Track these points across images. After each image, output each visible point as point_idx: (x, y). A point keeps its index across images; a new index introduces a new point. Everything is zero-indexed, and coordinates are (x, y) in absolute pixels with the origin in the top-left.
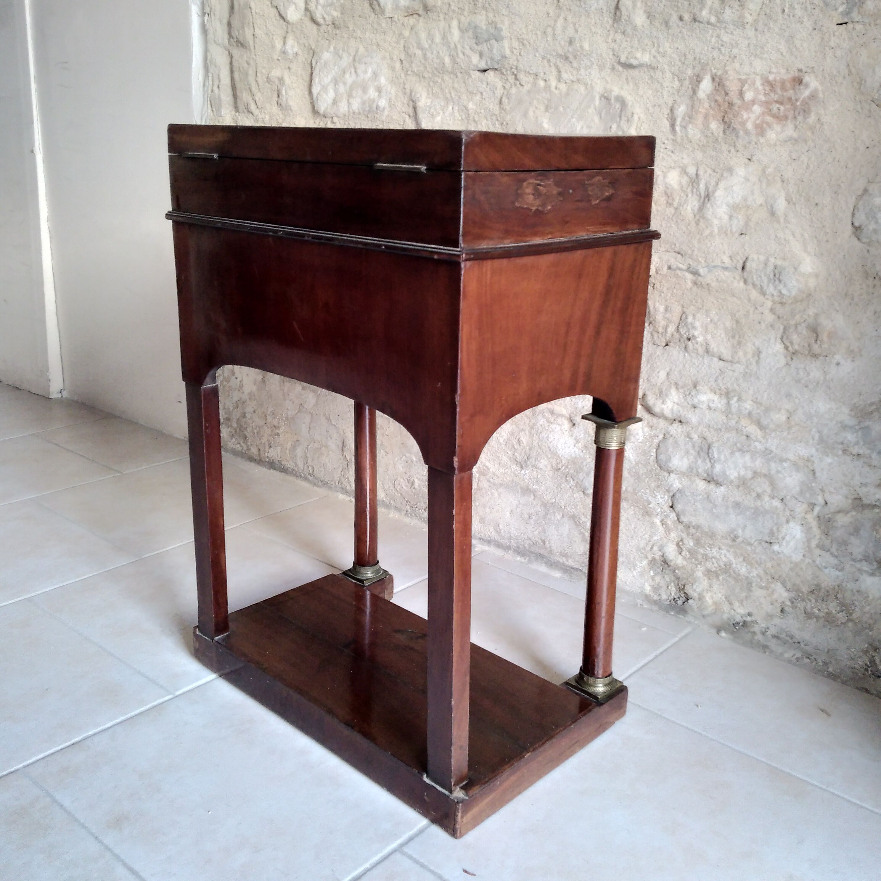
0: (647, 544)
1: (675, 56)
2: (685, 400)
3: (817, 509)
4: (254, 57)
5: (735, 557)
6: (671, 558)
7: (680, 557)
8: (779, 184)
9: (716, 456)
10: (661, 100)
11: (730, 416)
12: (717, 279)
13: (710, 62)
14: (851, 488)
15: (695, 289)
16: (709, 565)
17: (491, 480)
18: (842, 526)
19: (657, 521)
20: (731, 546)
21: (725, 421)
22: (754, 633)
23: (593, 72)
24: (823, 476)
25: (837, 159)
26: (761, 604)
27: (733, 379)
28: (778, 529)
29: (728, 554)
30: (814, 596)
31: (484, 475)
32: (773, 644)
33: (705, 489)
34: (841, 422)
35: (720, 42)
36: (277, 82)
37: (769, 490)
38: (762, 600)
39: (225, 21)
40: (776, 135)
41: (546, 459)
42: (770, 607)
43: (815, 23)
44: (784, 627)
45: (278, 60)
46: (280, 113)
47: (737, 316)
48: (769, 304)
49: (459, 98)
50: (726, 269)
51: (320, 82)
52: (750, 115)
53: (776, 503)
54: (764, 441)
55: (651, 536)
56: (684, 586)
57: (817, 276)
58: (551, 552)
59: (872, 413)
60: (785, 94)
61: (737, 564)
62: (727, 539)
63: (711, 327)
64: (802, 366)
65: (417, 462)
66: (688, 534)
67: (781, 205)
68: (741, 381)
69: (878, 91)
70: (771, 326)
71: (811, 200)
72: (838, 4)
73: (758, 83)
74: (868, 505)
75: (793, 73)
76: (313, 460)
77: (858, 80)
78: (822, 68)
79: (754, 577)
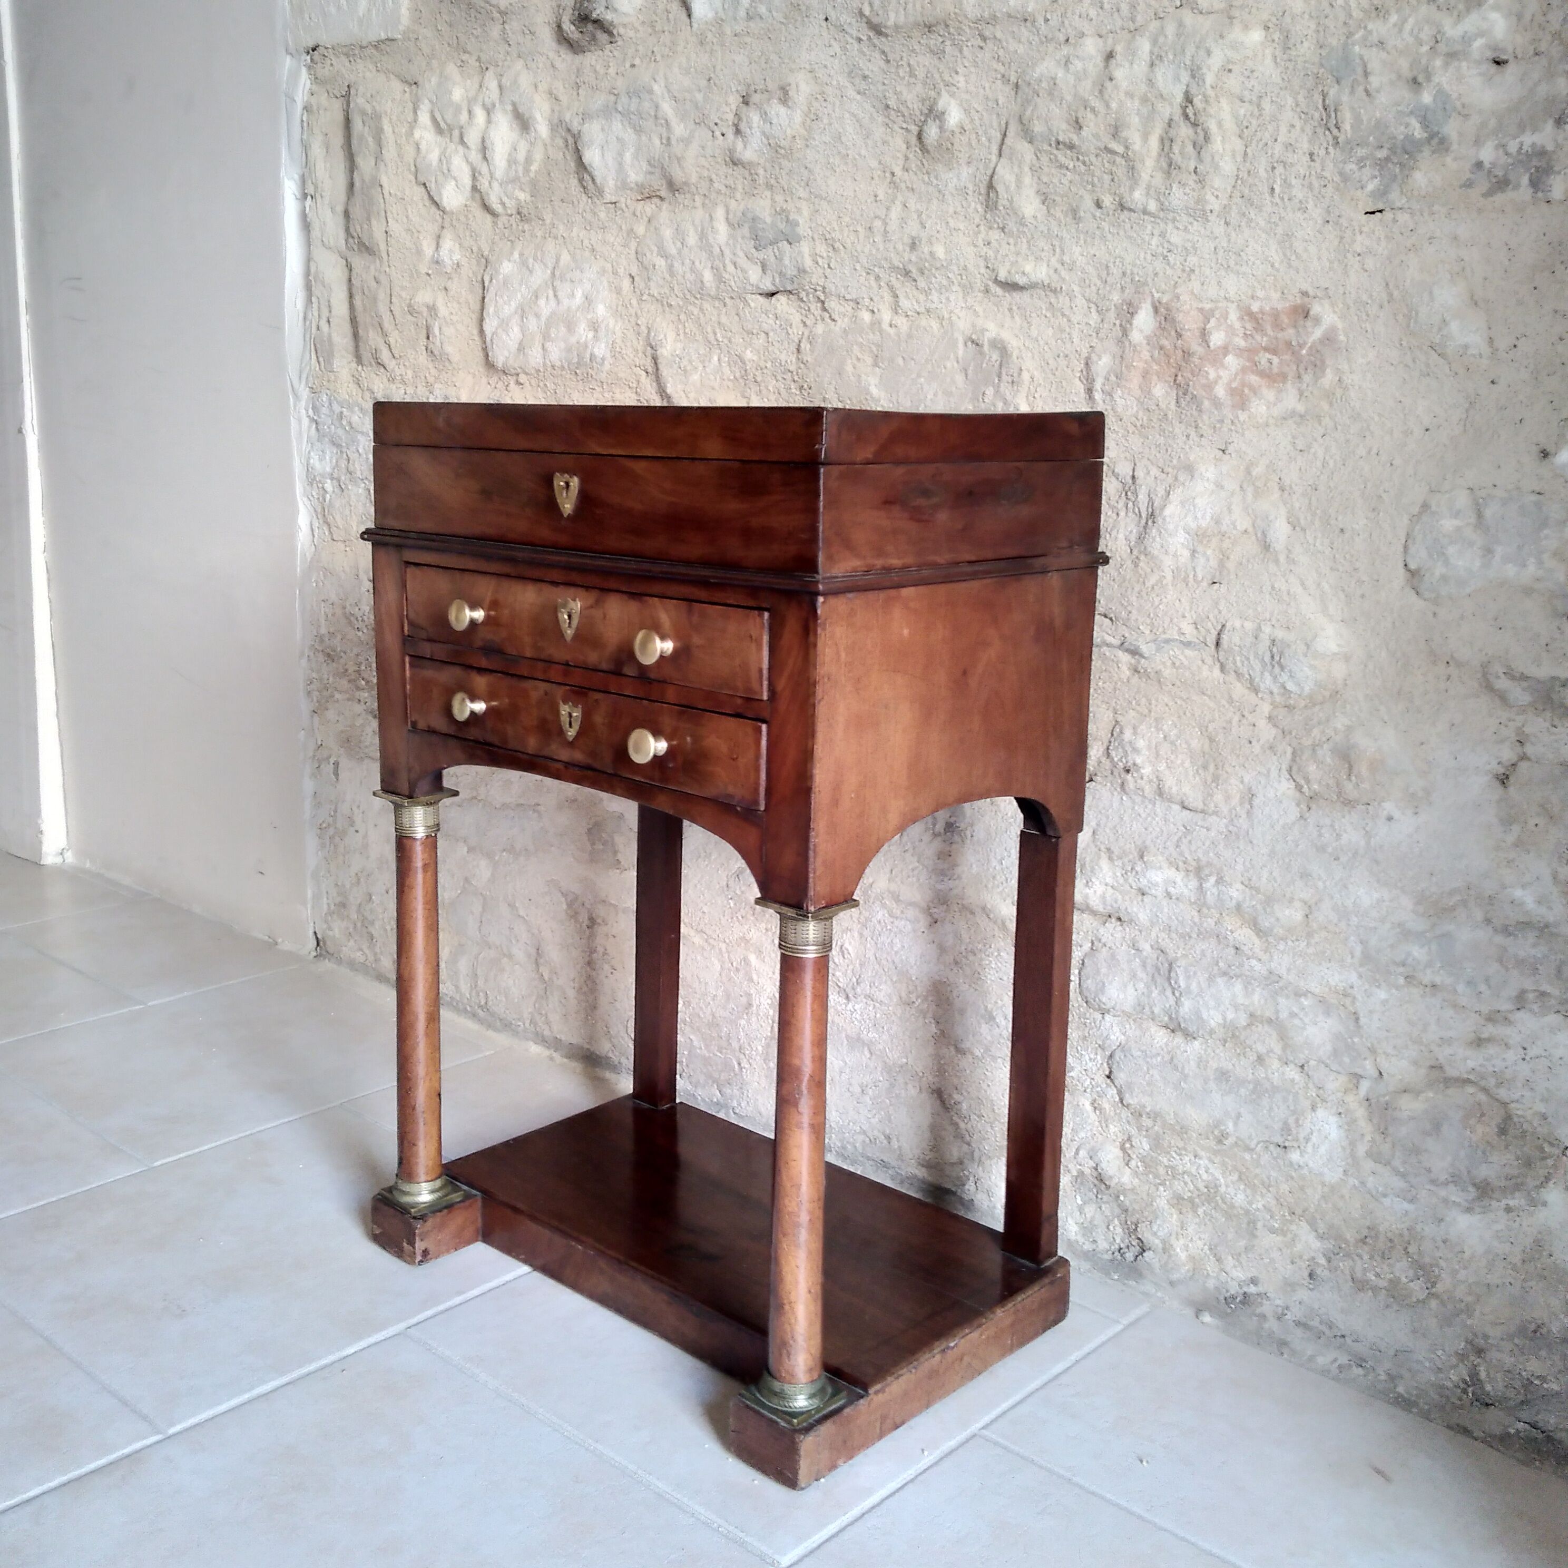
0: (1068, 1147)
1: (1091, 269)
2: (1126, 880)
3: (1365, 1086)
4: (387, 269)
5: (1223, 1174)
6: (1111, 1173)
7: (1127, 1170)
8: (1276, 495)
9: (1182, 983)
10: (1068, 345)
11: (1205, 910)
12: (1173, 663)
13: (1149, 280)
14: (1423, 1048)
15: (1135, 680)
16: (1178, 1186)
18: (1410, 1118)
19: (1084, 1102)
20: (1216, 1153)
21: (1196, 920)
22: (1263, 1317)
23: (952, 298)
24: (1372, 1025)
25: (1374, 451)
26: (1272, 1261)
27: (1207, 843)
28: (1297, 1121)
29: (1210, 1166)
30: (1366, 1248)
32: (1297, 1337)
33: (1167, 1045)
34: (1399, 925)
35: (1166, 245)
36: (425, 313)
37: (1278, 1049)
38: (1275, 1255)
39: (340, 209)
40: (1268, 408)
41: (889, 983)
42: (1290, 1267)
43: (1328, 212)
44: (1316, 1307)
45: (428, 274)
46: (431, 366)
47: (1210, 729)
48: (1266, 708)
49: (730, 341)
50: (1188, 644)
51: (496, 312)
52: (1221, 374)
53: (1292, 1073)
54: (1265, 957)
55: (1074, 1131)
56: (1137, 1225)
57: (1347, 658)
58: (899, 1157)
59: (1453, 908)
60: (1280, 335)
61: (1227, 1186)
62: (1208, 1138)
63: (1165, 749)
64: (1328, 821)
66: (1139, 1129)
67: (1280, 531)
68: (1221, 847)
69: (1440, 329)
70: (1271, 748)
71: (1333, 522)
72: (1365, 178)
73: (1233, 316)
74: (1456, 1079)
75: (1292, 298)
76: (486, 981)
77: (1405, 310)
78: (1342, 290)
79: (1259, 1210)
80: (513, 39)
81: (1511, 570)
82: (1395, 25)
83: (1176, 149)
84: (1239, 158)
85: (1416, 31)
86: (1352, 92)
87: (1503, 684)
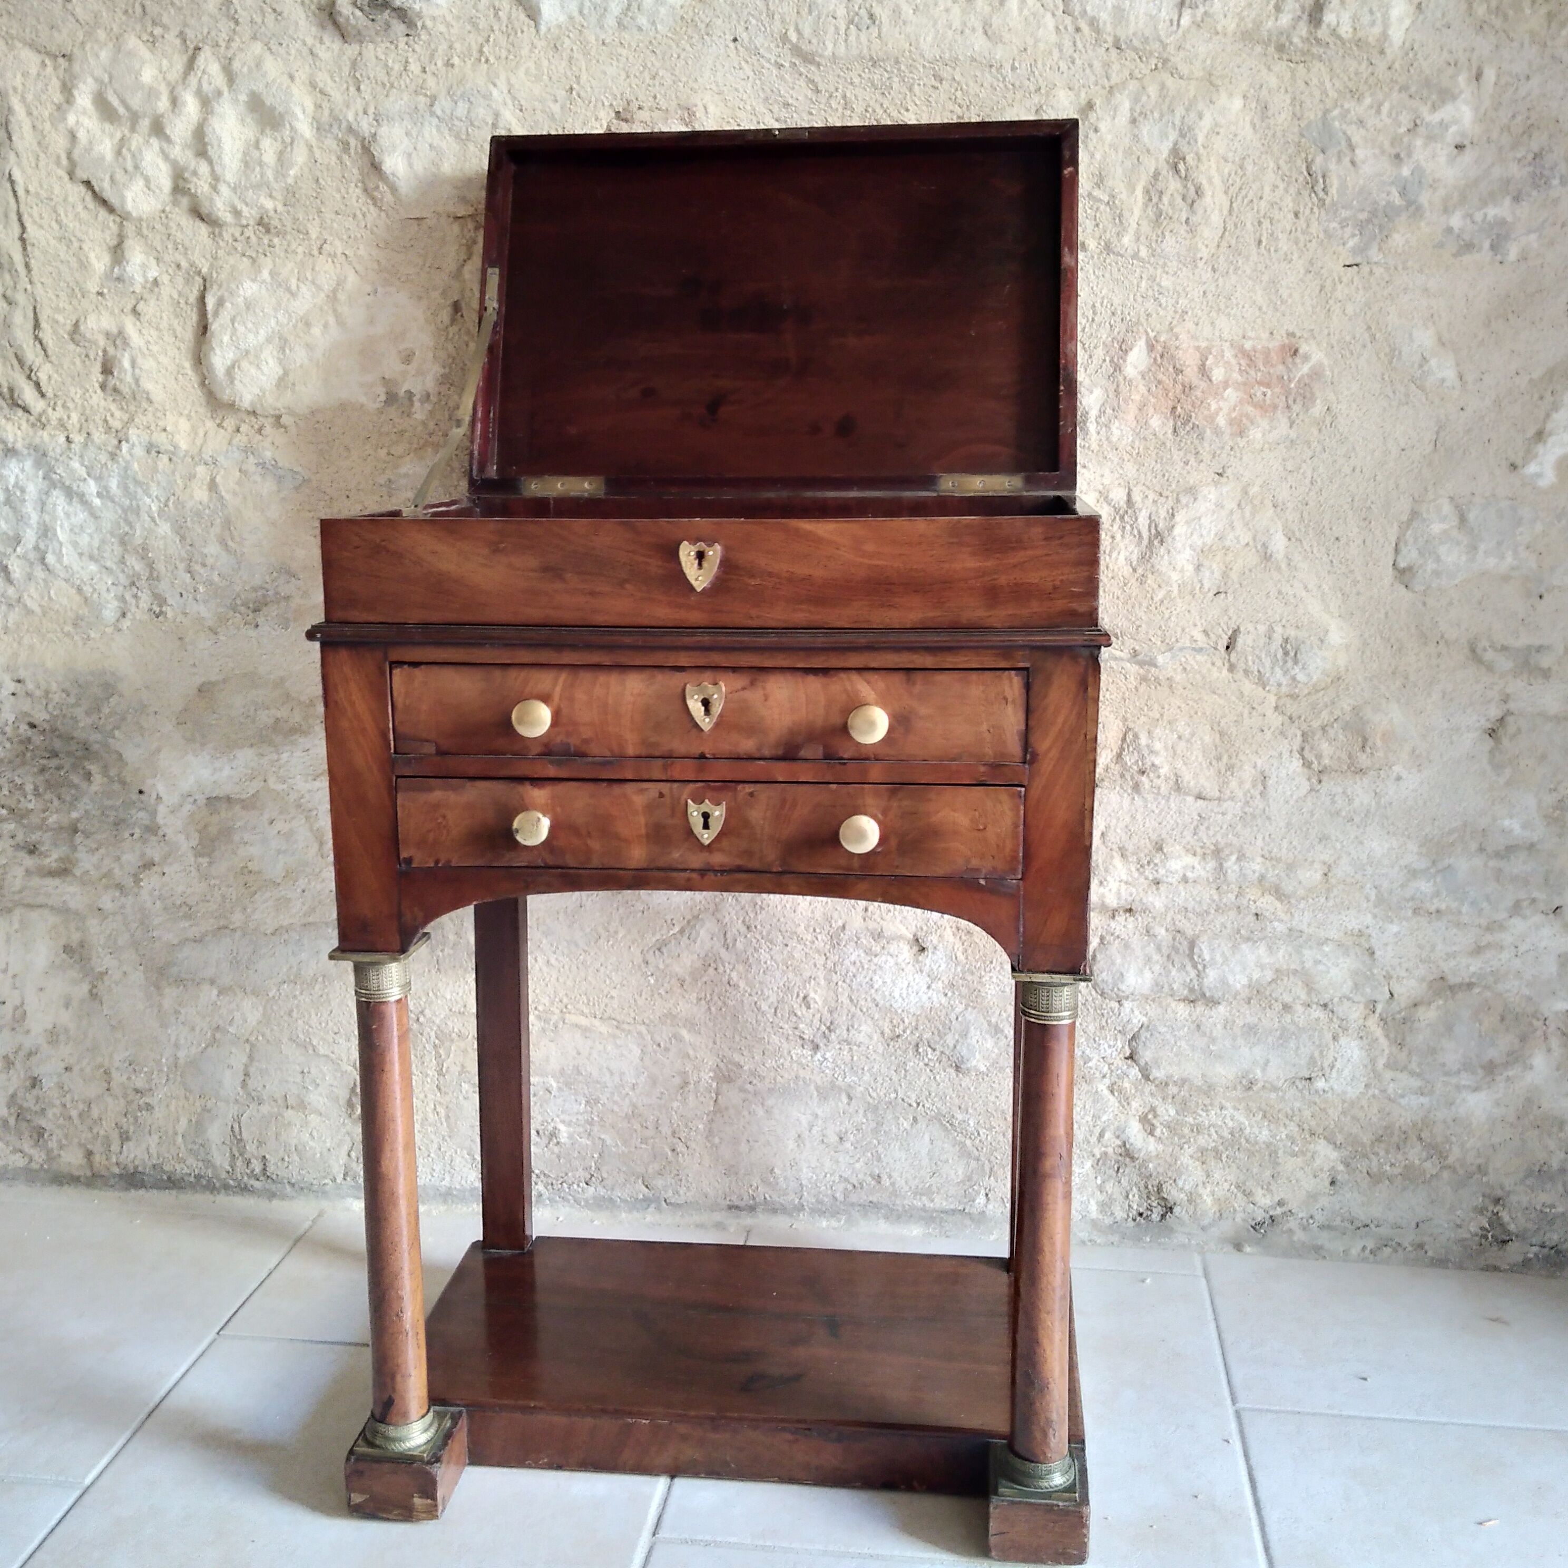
0: (1091, 1133)
2: (1141, 874)
3: (1379, 1008)
4: (29, 287)
5: (1247, 1117)
6: (1137, 1146)
7: (1151, 1139)
8: (1271, 511)
9: (1207, 957)
11: (1224, 887)
12: (1185, 669)
13: (1143, 320)
14: (1431, 965)
15: (1144, 688)
16: (1202, 1140)
17: (748, 1087)
18: (1428, 1025)
19: (1103, 1087)
20: (1240, 1100)
21: (1216, 897)
22: (1290, 1232)
24: (1386, 955)
25: (1359, 469)
26: (1297, 1181)
27: (1225, 827)
28: (1321, 1052)
29: (1235, 1113)
30: (1383, 1145)
31: (729, 1080)
32: (1324, 1238)
33: (1190, 1015)
34: (1406, 867)
35: (1156, 288)
36: (102, 342)
37: (1303, 996)
38: (1300, 1174)
40: (1264, 435)
41: (870, 1022)
42: (1313, 1181)
43: (1311, 263)
44: (1338, 1207)
45: (101, 294)
47: (1222, 724)
48: (1272, 699)
50: (1200, 650)
52: (1222, 405)
53: (1317, 1013)
54: (1287, 918)
55: (1096, 1117)
56: (1159, 1187)
57: (1347, 647)
58: (895, 1194)
59: (1453, 844)
60: (1271, 371)
61: (1251, 1126)
62: (1235, 1089)
63: (1181, 747)
64: (1340, 790)
66: (1165, 1098)
67: (1279, 544)
68: (1239, 827)
69: (1421, 366)
70: (1281, 733)
71: (1328, 532)
72: (1346, 236)
73: (1229, 354)
74: (1461, 985)
75: (1281, 338)
76: (260, 1143)
77: (1387, 350)
78: (1326, 331)
79: (1281, 1140)
80: (243, 16)
81: (1492, 562)
82: (1371, 107)
83: (1165, 199)
84: (1225, 212)
85: (1394, 115)
86: (1339, 160)
87: (1489, 655)
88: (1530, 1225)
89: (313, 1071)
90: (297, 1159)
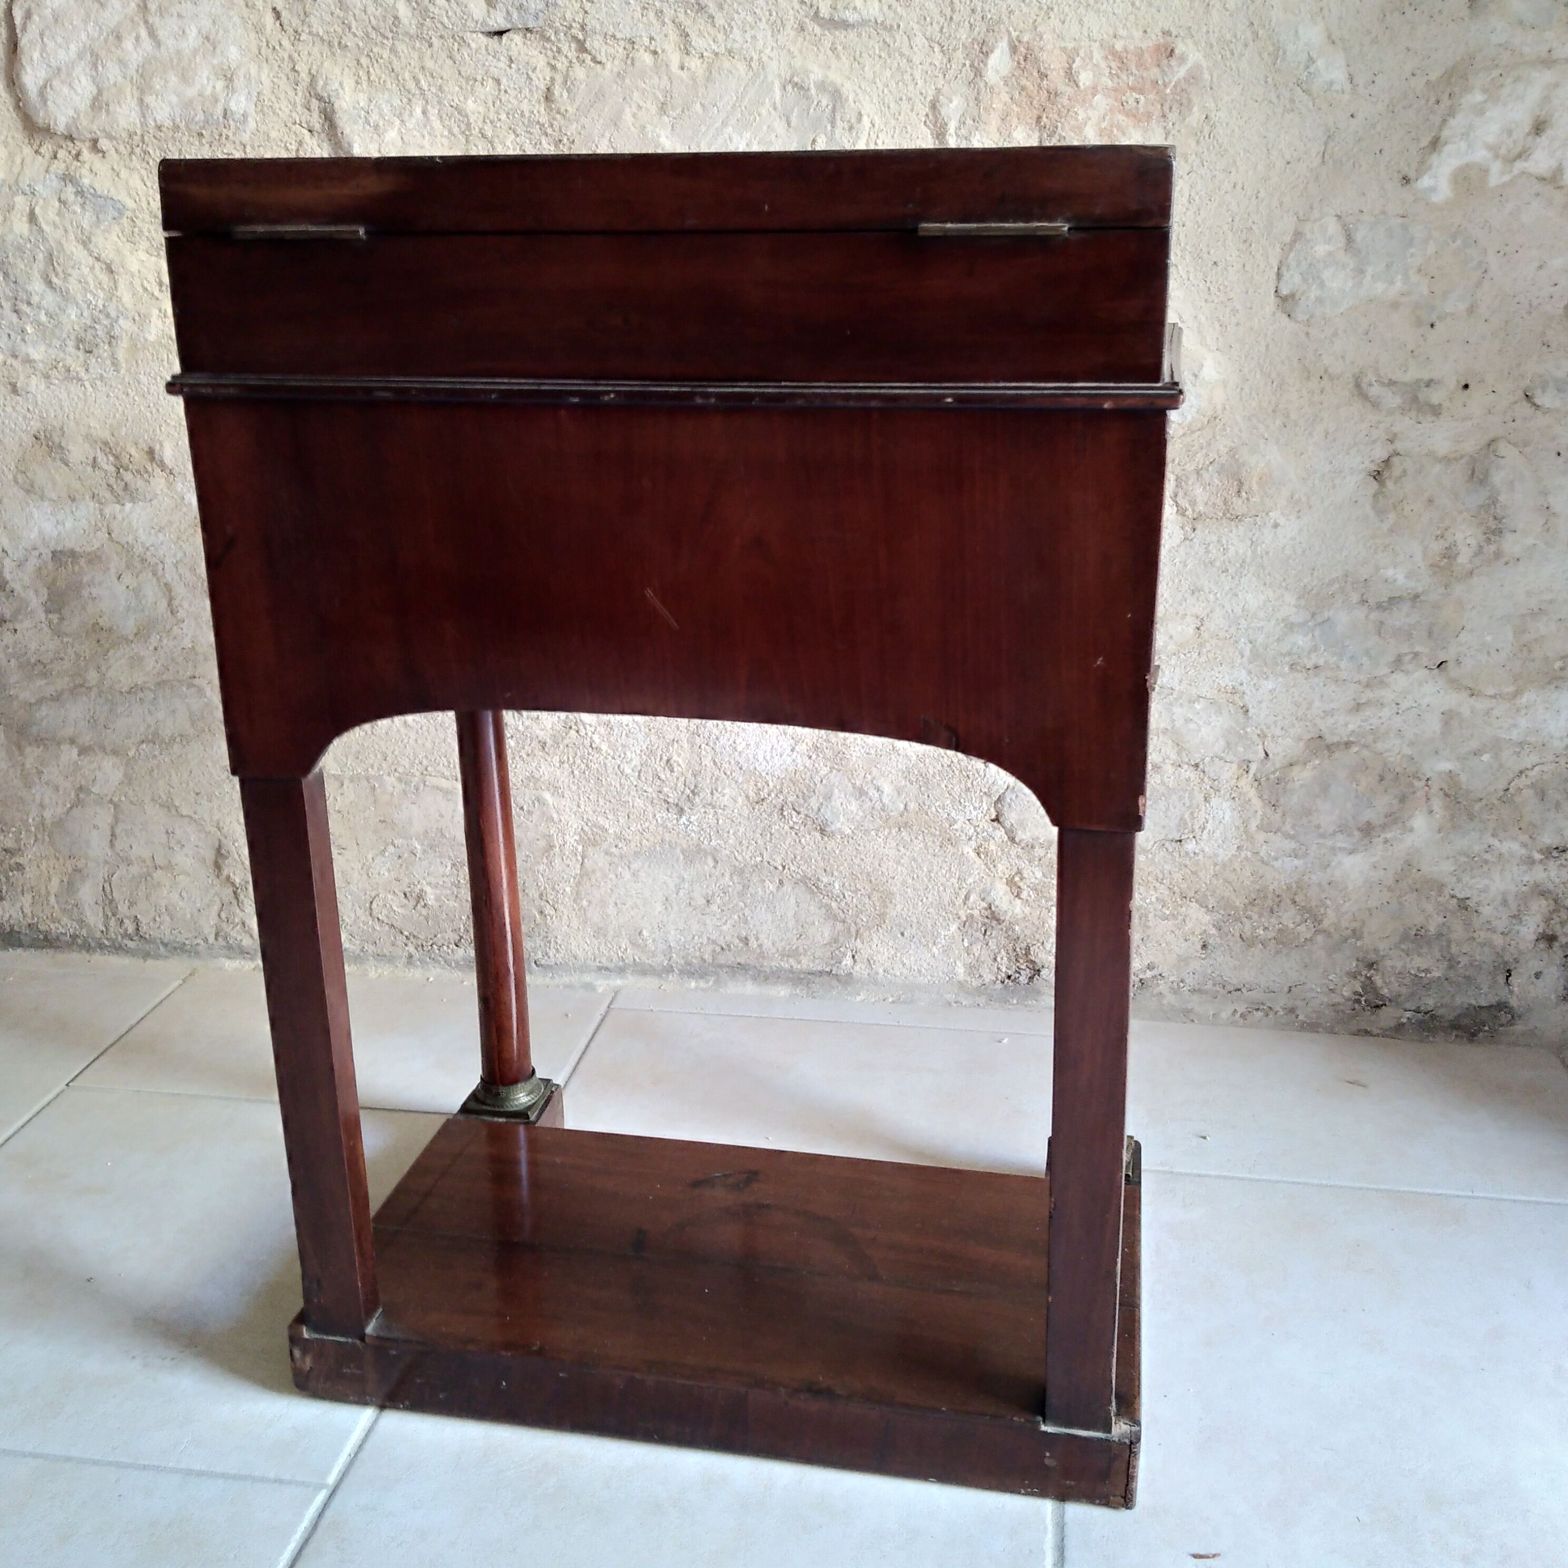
0: (956, 894)
3: (1253, 768)
6: (1003, 908)
7: (1018, 902)
10: (911, 88)
13: (1004, 18)
14: (1307, 724)
17: (614, 850)
18: (1302, 786)
19: (969, 850)
22: (1160, 995)
23: (760, 36)
24: (1261, 714)
25: (1240, 185)
26: (1167, 944)
28: (1192, 813)
30: (1256, 909)
31: (595, 844)
32: (1195, 1003)
34: (1283, 620)
37: (1174, 756)
38: (1170, 937)
41: (734, 785)
42: (1184, 945)
44: (1209, 972)
49: (440, 88)
52: (1088, 113)
53: (1187, 773)
55: (962, 879)
56: (1028, 949)
57: (1225, 384)
58: (762, 955)
59: (1333, 596)
60: (1145, 74)
64: (1215, 538)
65: (424, 851)
66: (1032, 860)
69: (1307, 67)
71: (1205, 256)
73: (1097, 56)
74: (1338, 744)
75: (1155, 38)
76: (132, 904)
77: (1271, 49)
78: (1204, 29)
79: (1151, 903)
81: (1380, 287)
87: (1375, 391)
88: (1404, 990)
89: (178, 832)
90: (168, 919)
